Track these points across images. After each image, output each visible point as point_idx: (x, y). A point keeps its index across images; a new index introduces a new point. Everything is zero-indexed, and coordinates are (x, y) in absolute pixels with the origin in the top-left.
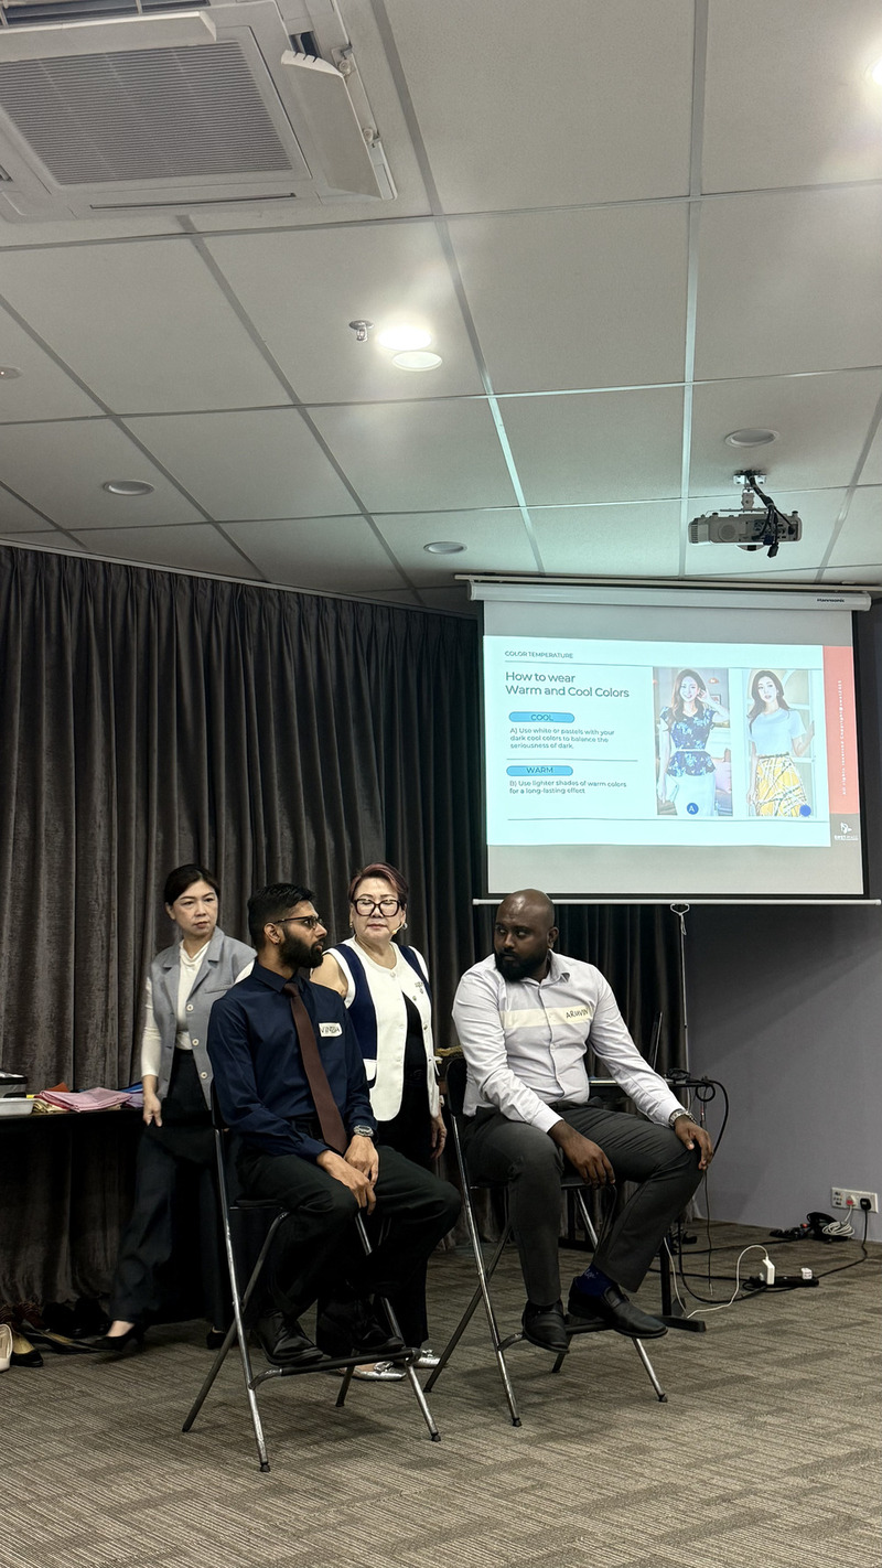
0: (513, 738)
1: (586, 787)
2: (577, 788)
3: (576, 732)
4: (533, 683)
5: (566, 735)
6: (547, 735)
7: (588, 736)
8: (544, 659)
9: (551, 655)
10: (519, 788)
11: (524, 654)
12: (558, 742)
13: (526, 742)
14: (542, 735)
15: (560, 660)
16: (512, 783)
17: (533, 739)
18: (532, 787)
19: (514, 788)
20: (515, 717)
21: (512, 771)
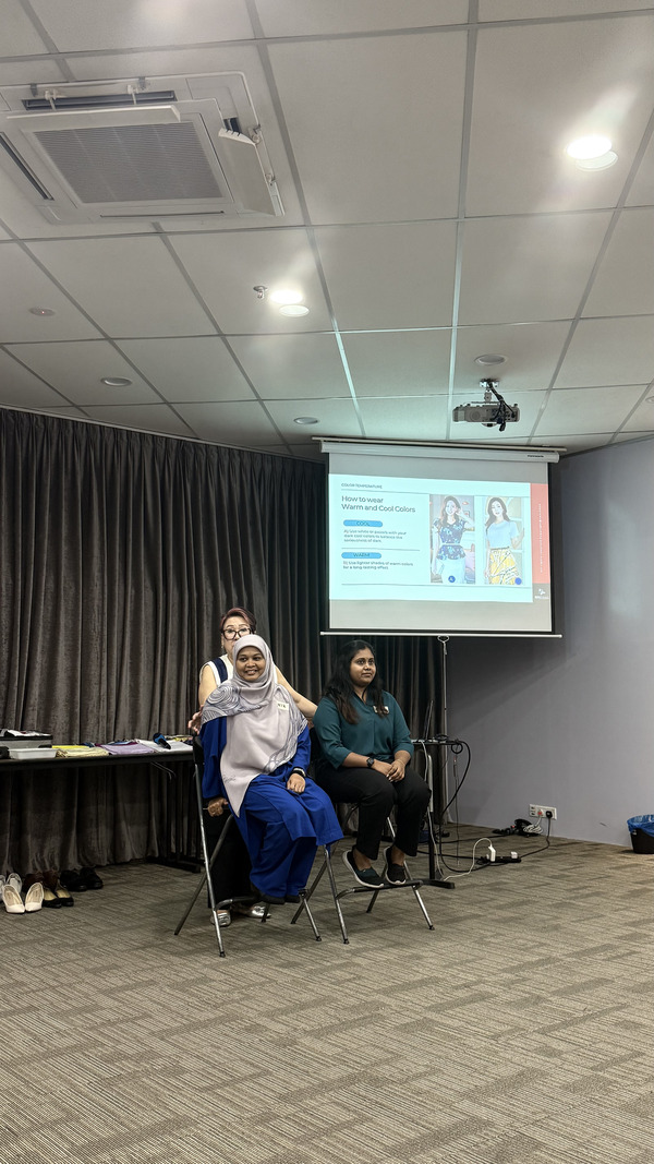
0: (346, 536)
1: (389, 566)
2: (383, 566)
3: (383, 533)
4: (358, 503)
5: (377, 534)
6: (367, 534)
7: (391, 535)
8: (365, 488)
9: (369, 486)
10: (349, 565)
11: (353, 485)
12: (373, 538)
13: (353, 538)
14: (363, 534)
15: (374, 489)
16: (345, 563)
17: (358, 536)
18: (356, 565)
19: (346, 566)
20: (347, 523)
21: (345, 555)
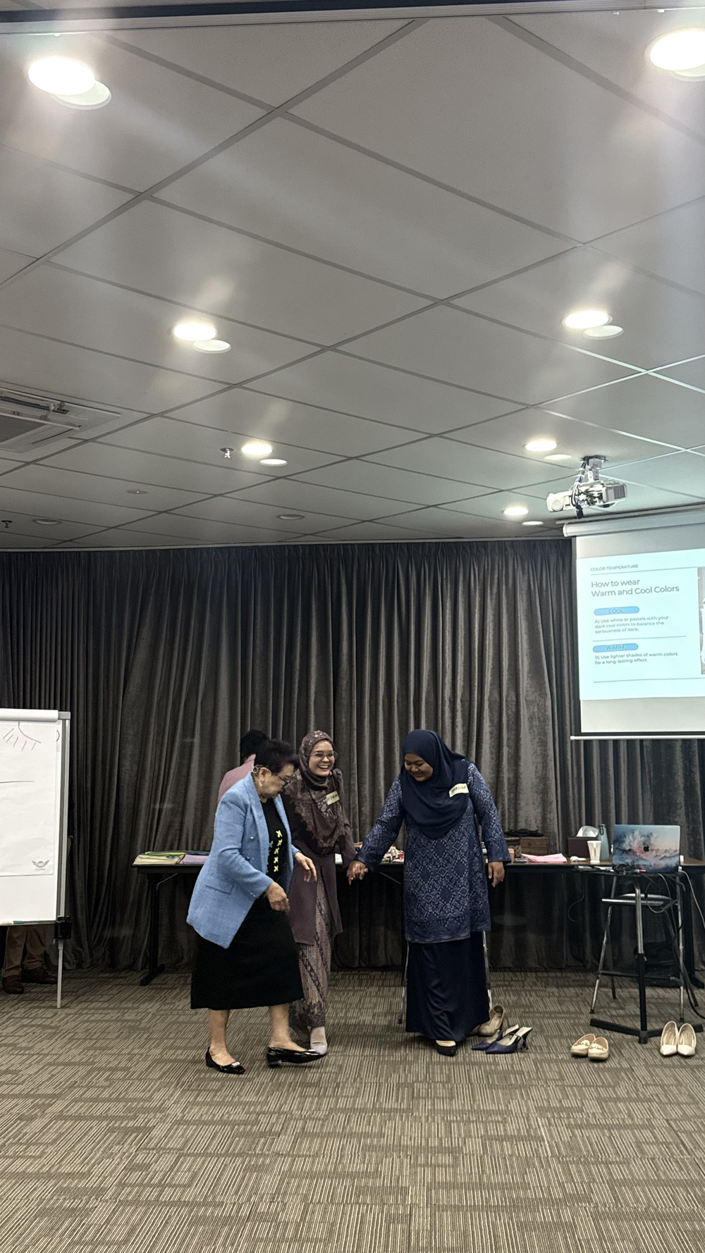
0: (597, 627)
1: (648, 658)
2: (640, 659)
3: (641, 619)
4: (610, 588)
5: (633, 622)
6: (621, 623)
7: (649, 621)
8: (617, 570)
9: (622, 567)
10: (601, 660)
11: (604, 568)
12: (628, 627)
13: (606, 629)
14: (616, 623)
15: (629, 570)
16: (597, 657)
17: (610, 626)
18: (609, 660)
19: (598, 661)
20: (598, 612)
21: (596, 649)
